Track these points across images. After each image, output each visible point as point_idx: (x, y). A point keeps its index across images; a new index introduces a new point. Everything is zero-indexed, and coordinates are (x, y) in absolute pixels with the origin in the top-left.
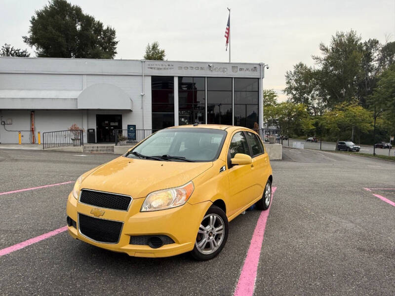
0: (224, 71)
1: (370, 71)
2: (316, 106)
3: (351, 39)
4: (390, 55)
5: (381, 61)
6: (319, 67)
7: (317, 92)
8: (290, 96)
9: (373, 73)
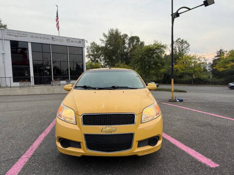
0: (62, 42)
1: (125, 49)
2: (102, 65)
3: (117, 33)
4: (132, 42)
5: (129, 44)
6: (103, 45)
7: (102, 58)
8: (89, 59)
9: (127, 50)
